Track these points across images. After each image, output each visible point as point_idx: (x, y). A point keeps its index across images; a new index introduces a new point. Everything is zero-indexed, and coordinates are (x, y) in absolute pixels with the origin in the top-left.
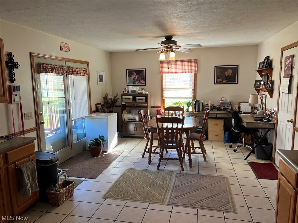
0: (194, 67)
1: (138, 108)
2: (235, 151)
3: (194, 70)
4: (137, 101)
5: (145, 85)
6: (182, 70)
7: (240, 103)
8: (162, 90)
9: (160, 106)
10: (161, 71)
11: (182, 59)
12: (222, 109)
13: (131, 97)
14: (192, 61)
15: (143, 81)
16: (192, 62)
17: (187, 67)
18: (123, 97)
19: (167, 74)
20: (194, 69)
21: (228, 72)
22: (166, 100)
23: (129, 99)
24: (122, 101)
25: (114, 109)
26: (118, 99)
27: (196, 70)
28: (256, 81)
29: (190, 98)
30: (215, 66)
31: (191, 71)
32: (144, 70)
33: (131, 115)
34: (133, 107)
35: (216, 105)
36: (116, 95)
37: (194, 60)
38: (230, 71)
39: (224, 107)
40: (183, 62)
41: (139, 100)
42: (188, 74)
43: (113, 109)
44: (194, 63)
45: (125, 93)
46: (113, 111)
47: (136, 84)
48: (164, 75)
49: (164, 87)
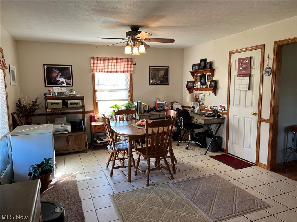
0: (130, 67)
1: (65, 115)
2: (187, 148)
3: (130, 70)
4: (69, 106)
5: (71, 85)
6: (117, 69)
7: (172, 103)
8: (94, 91)
9: (92, 111)
10: (93, 69)
11: (117, 57)
12: (158, 109)
13: (60, 101)
14: (128, 59)
15: (69, 81)
16: (128, 61)
17: (123, 66)
18: (48, 101)
19: (99, 73)
20: (130, 68)
21: (161, 73)
22: (100, 104)
23: (58, 104)
24: (47, 108)
25: (33, 118)
26: (39, 105)
27: (133, 70)
28: (188, 82)
29: (126, 100)
30: (149, 67)
31: (127, 71)
32: (70, 67)
33: (60, 125)
34: (58, 114)
35: (152, 106)
36: (35, 100)
37: (130, 59)
38: (162, 73)
39: (159, 107)
40: (118, 60)
41: (71, 104)
42: (124, 74)
43: (31, 119)
44: (129, 62)
45: (50, 97)
46: (31, 122)
47: (59, 84)
48: (96, 74)
49: (97, 88)
